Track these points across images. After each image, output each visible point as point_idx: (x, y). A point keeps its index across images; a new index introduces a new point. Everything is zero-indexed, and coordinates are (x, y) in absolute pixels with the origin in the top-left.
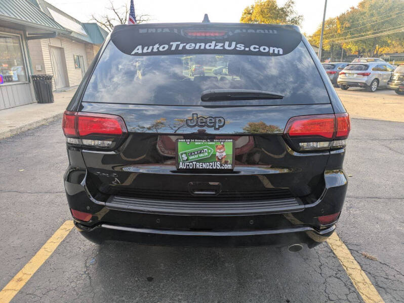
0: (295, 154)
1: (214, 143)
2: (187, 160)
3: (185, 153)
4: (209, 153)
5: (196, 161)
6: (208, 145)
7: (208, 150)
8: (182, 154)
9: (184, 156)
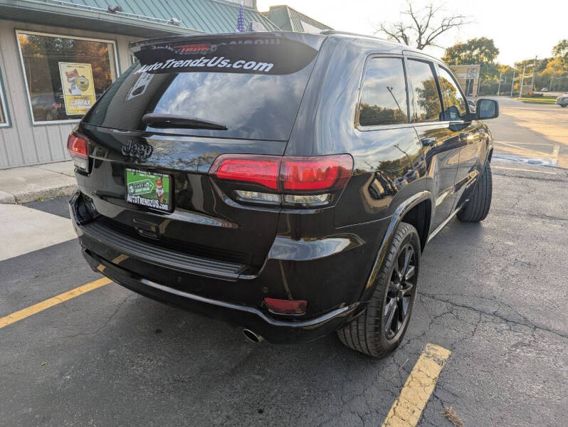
0: (228, 201)
1: (153, 177)
2: (134, 192)
3: (132, 185)
4: (151, 188)
5: (141, 196)
6: (149, 178)
7: (150, 184)
8: (130, 185)
9: (131, 187)
